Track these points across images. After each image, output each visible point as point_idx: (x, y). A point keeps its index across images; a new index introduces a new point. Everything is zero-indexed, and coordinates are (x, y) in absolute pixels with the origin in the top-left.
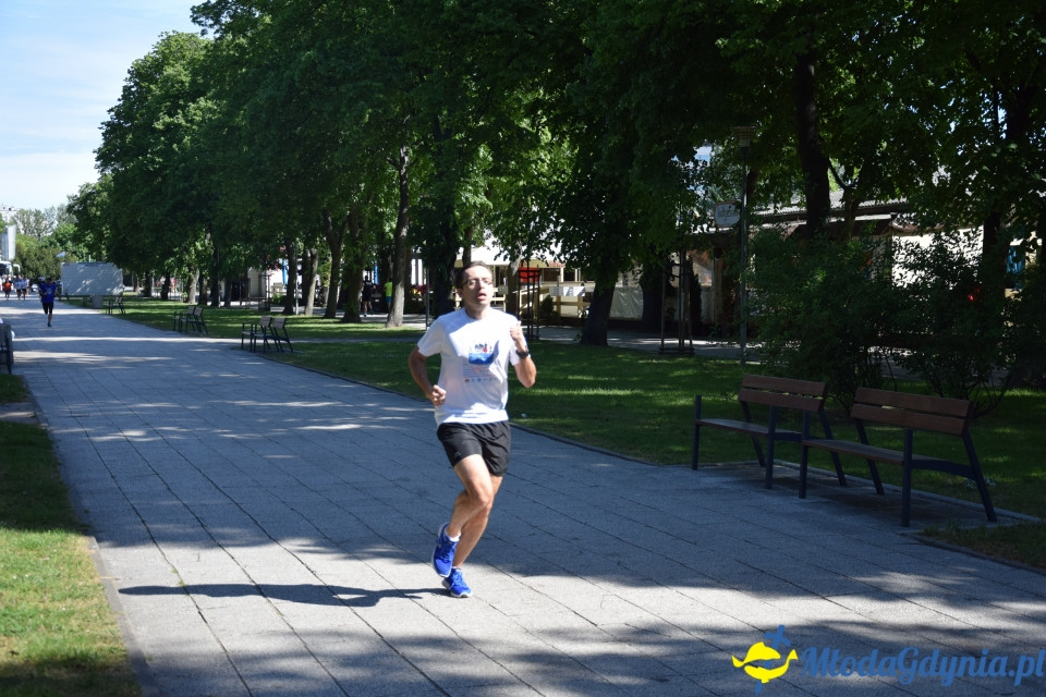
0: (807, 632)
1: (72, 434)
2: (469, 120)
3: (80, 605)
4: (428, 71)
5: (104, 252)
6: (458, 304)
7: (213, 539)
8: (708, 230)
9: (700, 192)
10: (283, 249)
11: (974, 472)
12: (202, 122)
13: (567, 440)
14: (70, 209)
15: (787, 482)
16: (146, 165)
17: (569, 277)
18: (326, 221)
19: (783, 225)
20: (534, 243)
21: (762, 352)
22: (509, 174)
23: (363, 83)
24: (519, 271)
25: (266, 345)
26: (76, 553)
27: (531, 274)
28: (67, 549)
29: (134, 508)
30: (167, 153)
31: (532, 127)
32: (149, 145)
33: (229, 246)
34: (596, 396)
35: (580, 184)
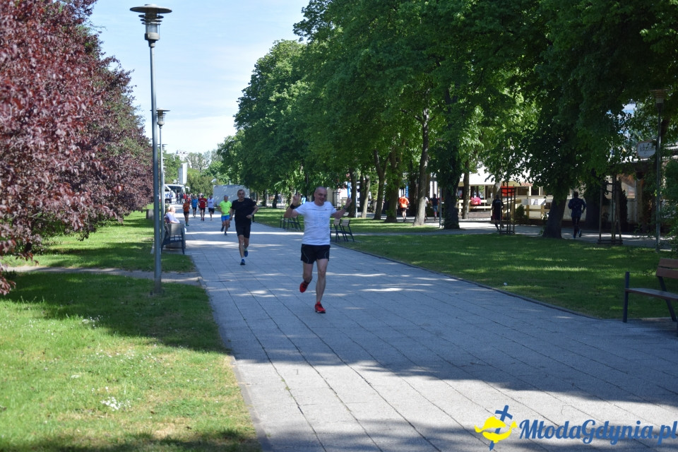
1: (220, 292)
2: (469, 90)
3: (227, 399)
4: (442, 59)
5: (238, 179)
6: (460, 211)
7: (306, 360)
8: (632, 160)
9: (627, 134)
10: (347, 175)
13: (534, 301)
14: (219, 152)
16: (263, 124)
17: (535, 193)
18: (376, 157)
20: (511, 170)
21: (672, 243)
22: (495, 125)
23: (400, 68)
24: (501, 189)
25: (338, 237)
26: (224, 367)
27: (510, 191)
28: (218, 364)
29: (258, 340)
30: (277, 116)
31: (510, 93)
32: (267, 111)
33: (314, 174)
34: (555, 271)
35: (543, 131)
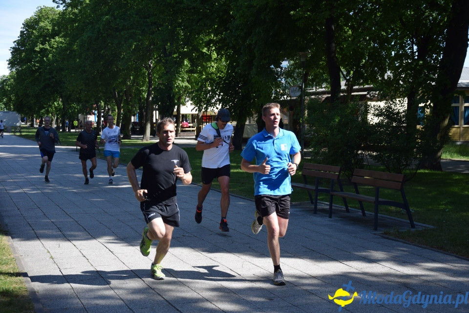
0: (334, 277)
2: (180, 48)
3: (5, 267)
4: (161, 26)
5: (12, 107)
7: (65, 237)
8: (287, 98)
9: (283, 81)
10: (95, 106)
11: (405, 206)
12: (57, 48)
15: (323, 211)
16: (31, 67)
18: (115, 93)
19: (320, 97)
20: (209, 104)
21: (311, 153)
22: (198, 73)
23: (132, 31)
24: (202, 116)
26: (2, 244)
27: (208, 118)
29: (29, 223)
30: (41, 62)
31: (208, 51)
32: (33, 58)
33: (70, 104)
34: (238, 172)
35: (230, 78)
